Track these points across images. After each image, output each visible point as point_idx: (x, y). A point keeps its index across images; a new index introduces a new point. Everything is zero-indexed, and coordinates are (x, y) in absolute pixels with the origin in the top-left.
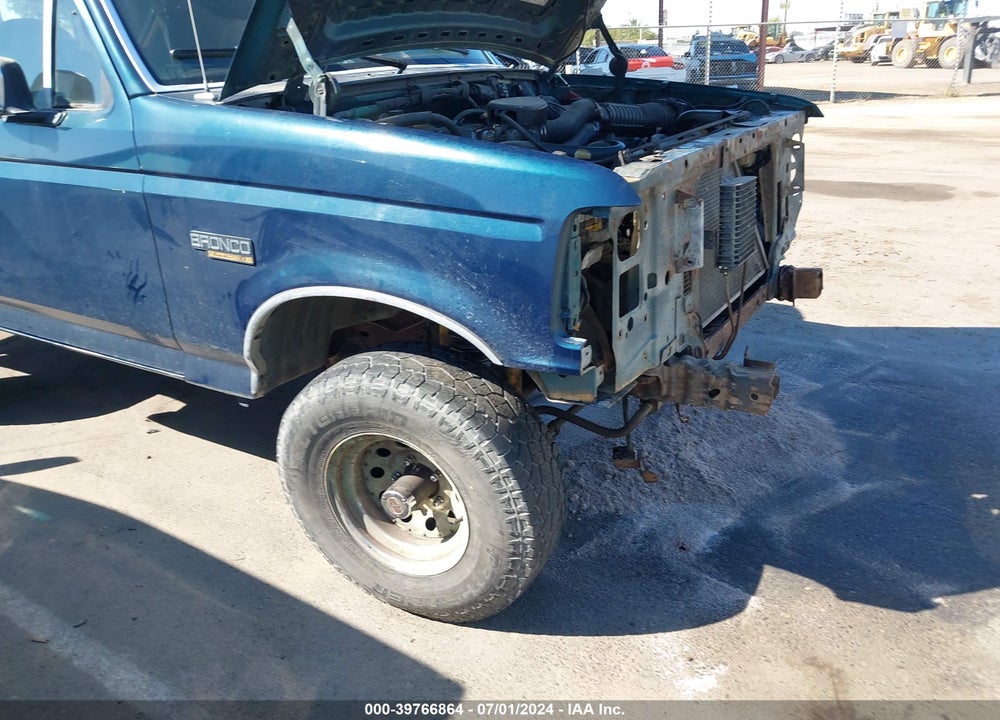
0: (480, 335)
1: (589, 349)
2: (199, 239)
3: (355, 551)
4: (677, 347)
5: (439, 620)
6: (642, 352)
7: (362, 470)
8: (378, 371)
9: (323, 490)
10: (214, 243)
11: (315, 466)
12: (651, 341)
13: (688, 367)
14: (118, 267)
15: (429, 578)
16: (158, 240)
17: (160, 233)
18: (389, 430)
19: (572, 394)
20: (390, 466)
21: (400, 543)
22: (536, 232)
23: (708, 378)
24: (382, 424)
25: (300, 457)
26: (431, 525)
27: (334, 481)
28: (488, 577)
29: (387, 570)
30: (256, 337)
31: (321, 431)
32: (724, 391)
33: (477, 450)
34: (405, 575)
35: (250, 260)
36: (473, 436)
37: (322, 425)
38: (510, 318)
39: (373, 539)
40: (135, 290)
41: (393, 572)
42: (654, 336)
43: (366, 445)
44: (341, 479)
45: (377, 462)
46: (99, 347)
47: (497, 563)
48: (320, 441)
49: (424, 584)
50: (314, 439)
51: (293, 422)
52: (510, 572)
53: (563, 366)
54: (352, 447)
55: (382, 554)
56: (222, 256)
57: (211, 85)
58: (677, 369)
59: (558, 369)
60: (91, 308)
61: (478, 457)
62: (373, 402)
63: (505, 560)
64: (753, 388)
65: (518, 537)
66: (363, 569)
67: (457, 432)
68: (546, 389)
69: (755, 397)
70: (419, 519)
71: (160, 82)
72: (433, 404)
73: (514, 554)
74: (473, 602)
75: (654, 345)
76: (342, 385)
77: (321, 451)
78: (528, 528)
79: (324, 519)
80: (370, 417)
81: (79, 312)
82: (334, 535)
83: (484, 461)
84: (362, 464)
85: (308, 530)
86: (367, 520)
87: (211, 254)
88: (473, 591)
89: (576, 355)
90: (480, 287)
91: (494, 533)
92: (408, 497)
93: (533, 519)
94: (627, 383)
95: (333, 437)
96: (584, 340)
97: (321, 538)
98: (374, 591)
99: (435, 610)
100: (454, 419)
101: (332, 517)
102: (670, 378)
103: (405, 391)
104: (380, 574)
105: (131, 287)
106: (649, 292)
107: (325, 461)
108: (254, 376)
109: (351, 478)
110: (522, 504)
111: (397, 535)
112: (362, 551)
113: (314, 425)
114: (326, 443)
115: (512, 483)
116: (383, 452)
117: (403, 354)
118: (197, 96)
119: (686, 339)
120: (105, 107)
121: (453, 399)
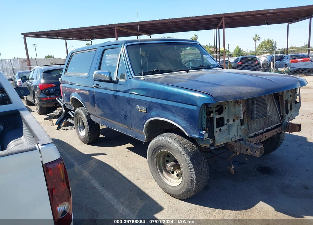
0: (184, 129)
1: (207, 134)
2: (137, 107)
3: (161, 179)
4: (237, 138)
5: (177, 199)
6: (225, 138)
7: (164, 160)
8: (167, 136)
9: (155, 164)
10: (140, 108)
11: (154, 157)
12: (228, 135)
13: (241, 143)
14: (123, 112)
15: (175, 187)
16: (131, 107)
17: (131, 105)
18: (167, 150)
19: (205, 145)
20: (170, 160)
21: (170, 178)
22: (195, 108)
23: (245, 146)
24: (166, 148)
25: (151, 155)
26: (177, 175)
27: (157, 162)
28: (186, 187)
29: (166, 184)
30: (146, 128)
31: (155, 149)
32: (249, 150)
33: (184, 155)
34: (170, 186)
35: (146, 112)
36: (183, 152)
37: (155, 148)
38: (191, 126)
39: (165, 177)
40: (126, 117)
41: (168, 185)
42: (229, 134)
43: (164, 153)
44: (159, 161)
45: (167, 158)
46: (118, 129)
47: (188, 184)
48: (155, 151)
49: (174, 188)
50: (153, 151)
51: (150, 146)
52: (191, 186)
53: (200, 137)
54: (161, 154)
55: (166, 180)
56: (141, 110)
57: (144, 76)
58: (238, 143)
59: (200, 138)
60: (118, 120)
61: (184, 157)
62: (164, 143)
63: (189, 183)
64: (255, 150)
65: (192, 178)
66: (161, 183)
67: (180, 151)
68: (199, 143)
69: (256, 152)
70: (175, 174)
71: (135, 75)
72: (176, 145)
73: (191, 182)
74: (183, 194)
75: (229, 136)
76: (159, 139)
77: (155, 154)
78: (195, 176)
79: (155, 170)
80: (164, 146)
81: (116, 121)
82: (156, 174)
83: (185, 158)
84: (164, 158)
85: (152, 173)
86: (163, 171)
87: (139, 110)
88: (183, 191)
89: (203, 135)
90: (185, 119)
91: (187, 176)
92: (171, 167)
93: (196, 174)
94: (220, 144)
95: (157, 150)
96: (205, 132)
97: (154, 175)
98: (163, 189)
99: (175, 195)
100: (180, 148)
101: (156, 170)
102: (237, 146)
103: (171, 141)
104: (165, 184)
105: (125, 116)
106: (227, 123)
107: (155, 156)
108: (145, 137)
109: (161, 161)
110: (193, 170)
111: (170, 176)
112: (162, 179)
113: (154, 147)
114: (156, 152)
115: (191, 164)
116: (169, 156)
117: (173, 134)
118: (141, 79)
119: (241, 136)
120: (125, 80)
121: (180, 144)
